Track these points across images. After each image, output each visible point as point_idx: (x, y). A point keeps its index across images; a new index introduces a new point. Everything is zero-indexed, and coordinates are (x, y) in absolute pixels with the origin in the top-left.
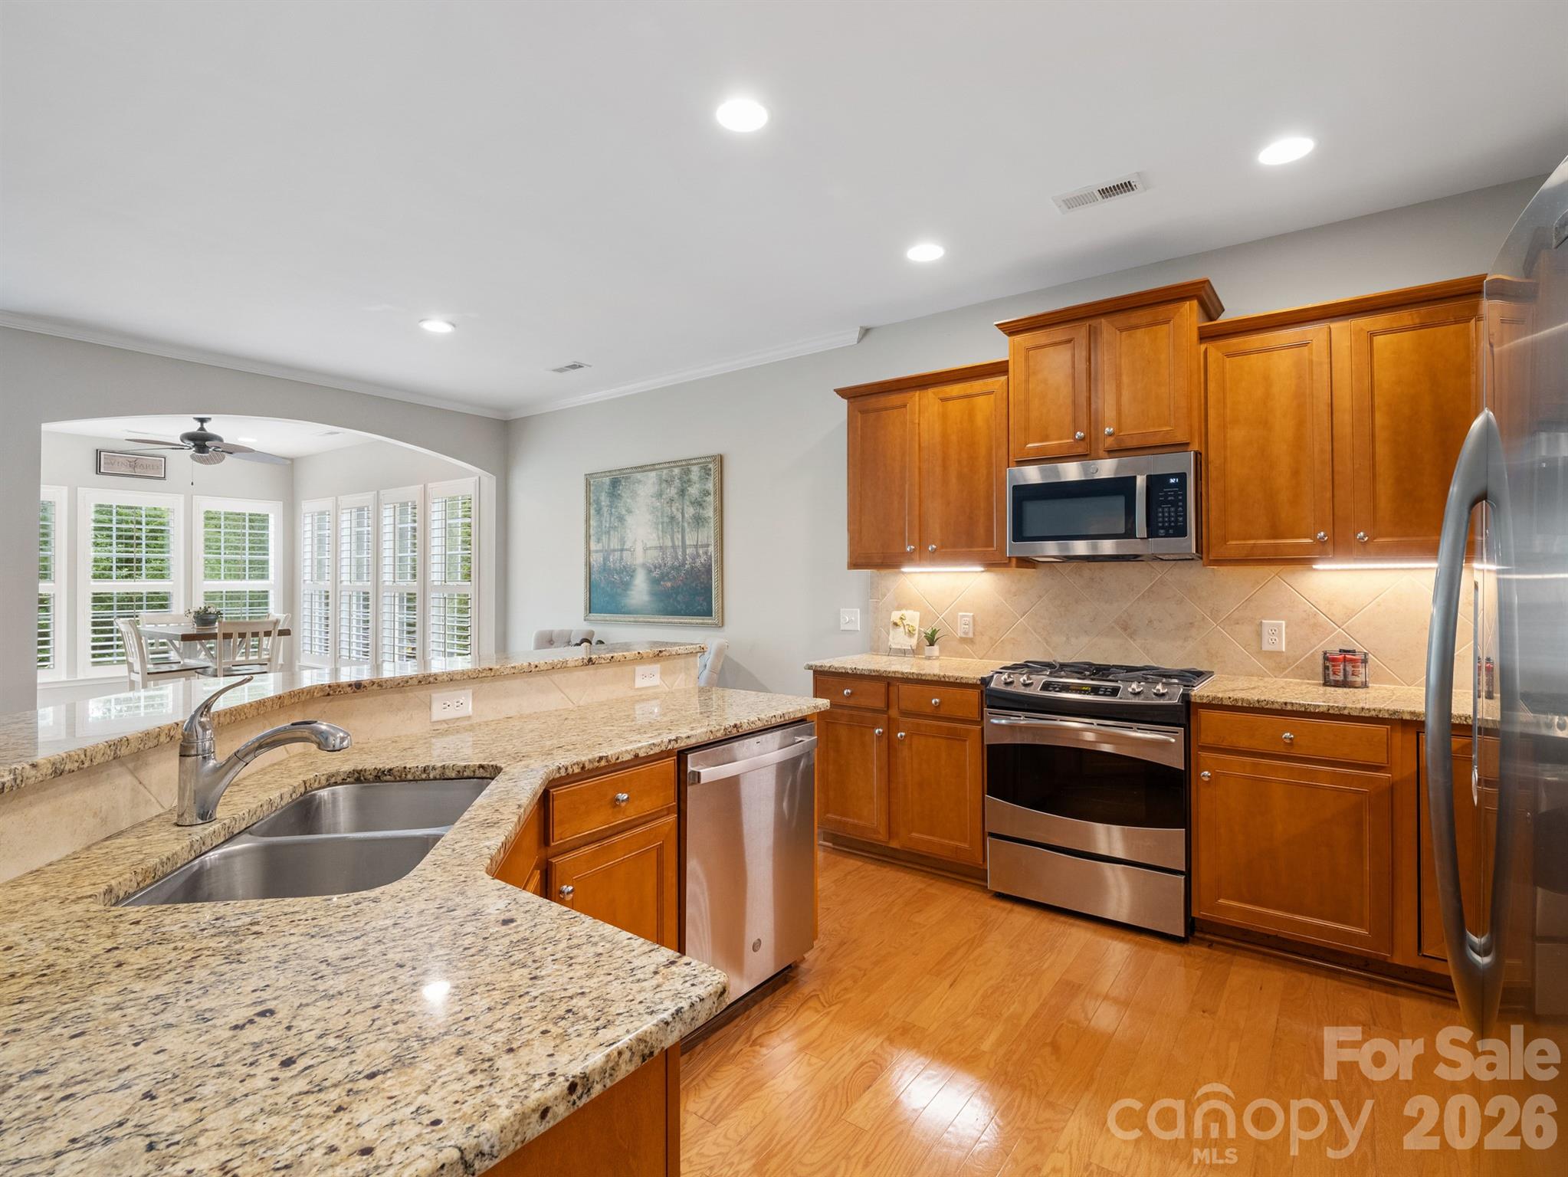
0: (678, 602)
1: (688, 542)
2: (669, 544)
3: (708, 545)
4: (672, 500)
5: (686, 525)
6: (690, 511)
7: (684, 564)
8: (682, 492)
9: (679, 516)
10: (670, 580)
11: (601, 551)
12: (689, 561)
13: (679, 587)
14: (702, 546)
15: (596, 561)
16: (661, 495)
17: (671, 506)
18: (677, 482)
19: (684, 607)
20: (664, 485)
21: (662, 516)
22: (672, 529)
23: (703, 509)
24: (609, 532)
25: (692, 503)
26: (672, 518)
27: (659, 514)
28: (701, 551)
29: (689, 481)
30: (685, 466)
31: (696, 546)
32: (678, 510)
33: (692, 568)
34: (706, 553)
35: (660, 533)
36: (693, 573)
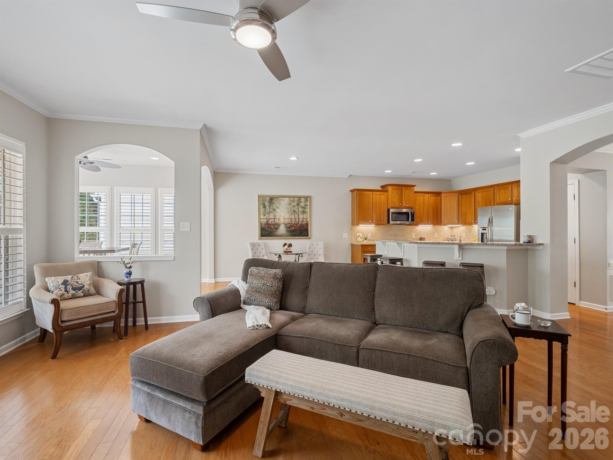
0: (297, 233)
1: (300, 217)
2: (294, 218)
3: (307, 219)
4: (294, 206)
5: (299, 213)
6: (301, 210)
7: (299, 223)
8: (298, 204)
9: (297, 211)
10: (293, 227)
11: (266, 219)
12: (300, 222)
13: (297, 229)
14: (305, 219)
15: (263, 221)
16: (290, 204)
17: (294, 208)
18: (296, 201)
19: (299, 234)
20: (291, 202)
21: (291, 209)
22: (294, 214)
23: (305, 209)
24: (269, 213)
25: (302, 208)
26: (294, 211)
27: (290, 209)
28: (304, 220)
29: (301, 202)
30: (300, 198)
31: (303, 219)
32: (296, 209)
33: (302, 224)
34: (306, 220)
35: (290, 215)
36: (302, 226)
